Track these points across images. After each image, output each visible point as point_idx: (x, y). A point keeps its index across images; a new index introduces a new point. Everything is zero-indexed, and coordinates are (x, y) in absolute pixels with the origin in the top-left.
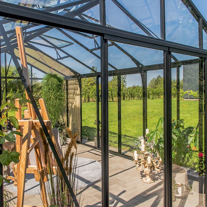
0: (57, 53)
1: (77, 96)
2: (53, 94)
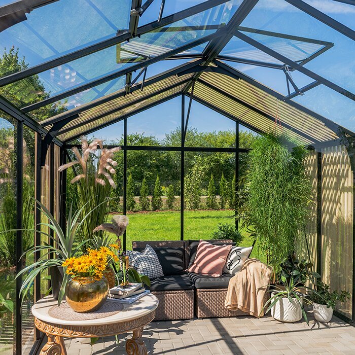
0: (288, 77)
1: (346, 193)
2: (275, 186)
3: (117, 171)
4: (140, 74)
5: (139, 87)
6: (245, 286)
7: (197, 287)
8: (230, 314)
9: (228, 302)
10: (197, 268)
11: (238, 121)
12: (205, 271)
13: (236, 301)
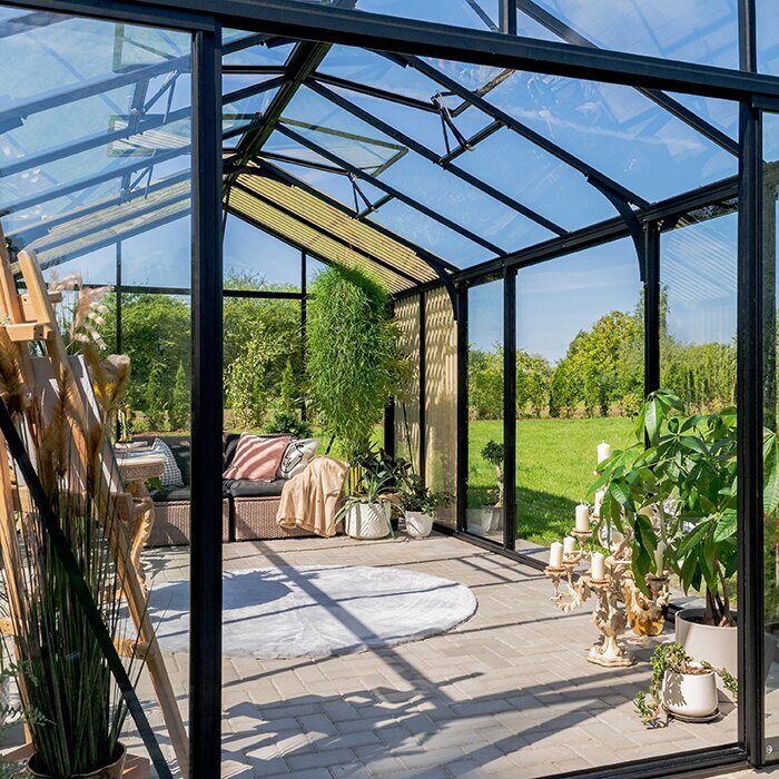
0: (355, 186)
3: (108, 321)
4: (143, 175)
5: (141, 192)
6: (308, 491)
7: (234, 495)
8: (285, 535)
9: (281, 514)
10: (239, 474)
11: (305, 251)
13: (294, 514)
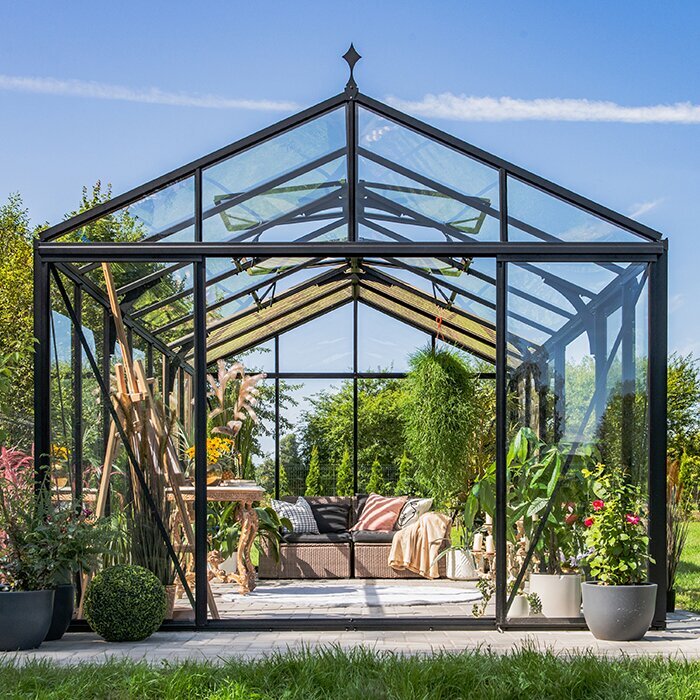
6: (415, 540)
7: (354, 540)
8: (395, 575)
9: (392, 557)
10: (362, 526)
12: (372, 527)
13: (402, 558)
